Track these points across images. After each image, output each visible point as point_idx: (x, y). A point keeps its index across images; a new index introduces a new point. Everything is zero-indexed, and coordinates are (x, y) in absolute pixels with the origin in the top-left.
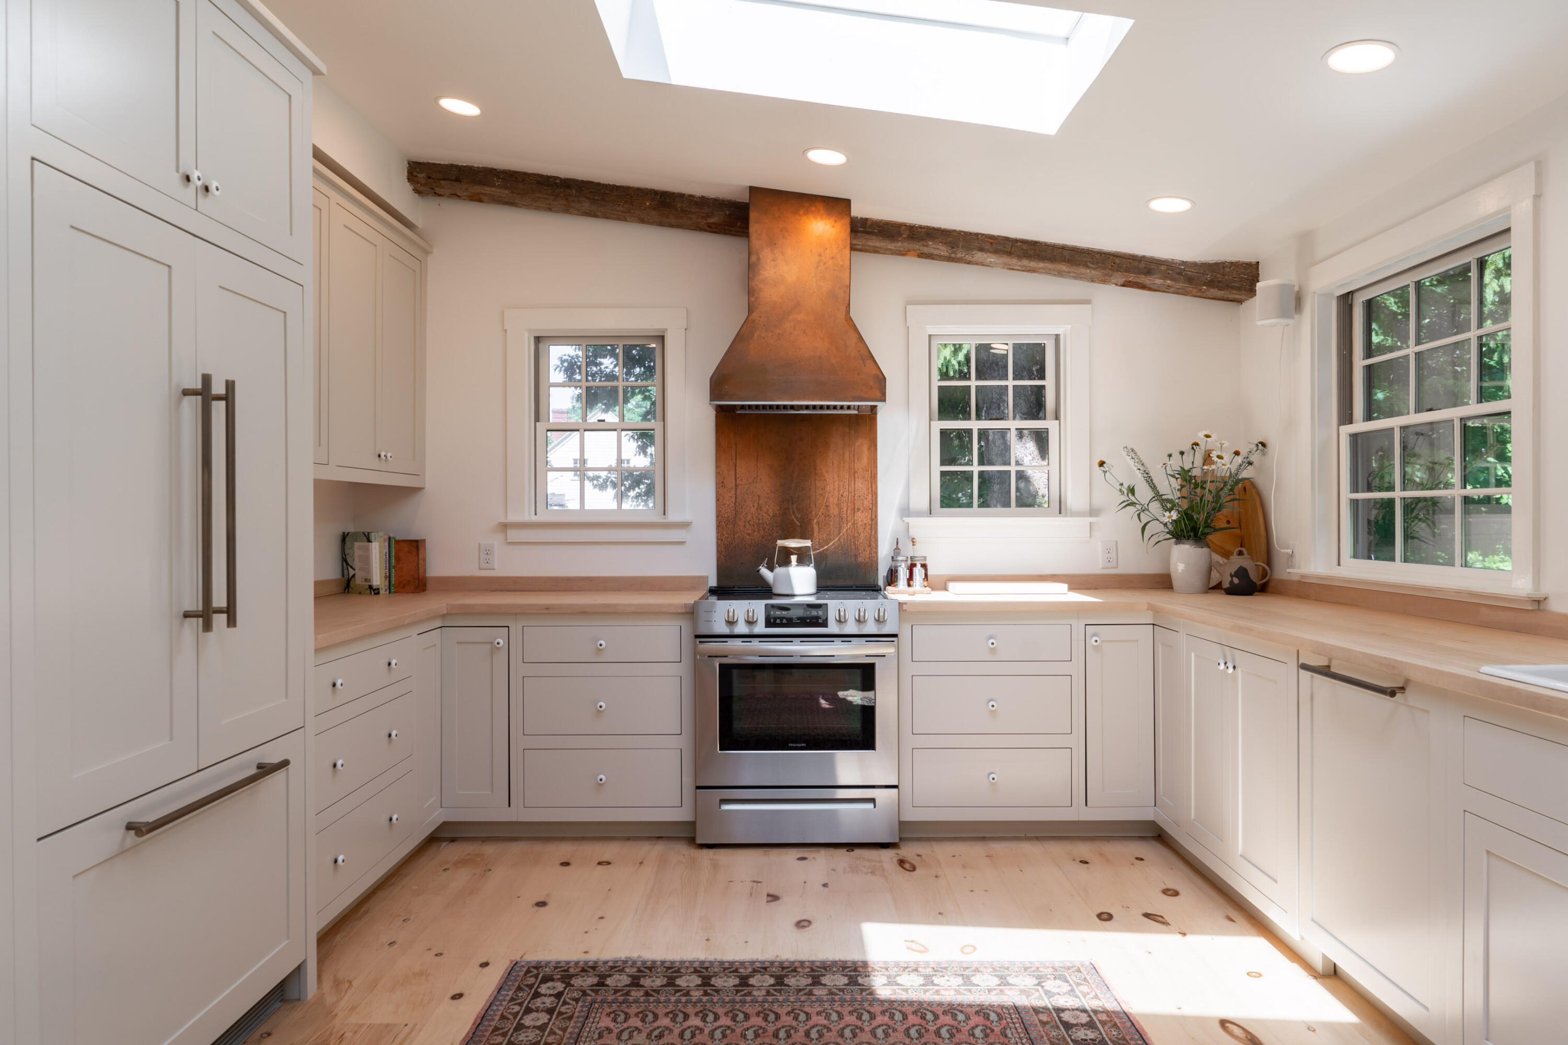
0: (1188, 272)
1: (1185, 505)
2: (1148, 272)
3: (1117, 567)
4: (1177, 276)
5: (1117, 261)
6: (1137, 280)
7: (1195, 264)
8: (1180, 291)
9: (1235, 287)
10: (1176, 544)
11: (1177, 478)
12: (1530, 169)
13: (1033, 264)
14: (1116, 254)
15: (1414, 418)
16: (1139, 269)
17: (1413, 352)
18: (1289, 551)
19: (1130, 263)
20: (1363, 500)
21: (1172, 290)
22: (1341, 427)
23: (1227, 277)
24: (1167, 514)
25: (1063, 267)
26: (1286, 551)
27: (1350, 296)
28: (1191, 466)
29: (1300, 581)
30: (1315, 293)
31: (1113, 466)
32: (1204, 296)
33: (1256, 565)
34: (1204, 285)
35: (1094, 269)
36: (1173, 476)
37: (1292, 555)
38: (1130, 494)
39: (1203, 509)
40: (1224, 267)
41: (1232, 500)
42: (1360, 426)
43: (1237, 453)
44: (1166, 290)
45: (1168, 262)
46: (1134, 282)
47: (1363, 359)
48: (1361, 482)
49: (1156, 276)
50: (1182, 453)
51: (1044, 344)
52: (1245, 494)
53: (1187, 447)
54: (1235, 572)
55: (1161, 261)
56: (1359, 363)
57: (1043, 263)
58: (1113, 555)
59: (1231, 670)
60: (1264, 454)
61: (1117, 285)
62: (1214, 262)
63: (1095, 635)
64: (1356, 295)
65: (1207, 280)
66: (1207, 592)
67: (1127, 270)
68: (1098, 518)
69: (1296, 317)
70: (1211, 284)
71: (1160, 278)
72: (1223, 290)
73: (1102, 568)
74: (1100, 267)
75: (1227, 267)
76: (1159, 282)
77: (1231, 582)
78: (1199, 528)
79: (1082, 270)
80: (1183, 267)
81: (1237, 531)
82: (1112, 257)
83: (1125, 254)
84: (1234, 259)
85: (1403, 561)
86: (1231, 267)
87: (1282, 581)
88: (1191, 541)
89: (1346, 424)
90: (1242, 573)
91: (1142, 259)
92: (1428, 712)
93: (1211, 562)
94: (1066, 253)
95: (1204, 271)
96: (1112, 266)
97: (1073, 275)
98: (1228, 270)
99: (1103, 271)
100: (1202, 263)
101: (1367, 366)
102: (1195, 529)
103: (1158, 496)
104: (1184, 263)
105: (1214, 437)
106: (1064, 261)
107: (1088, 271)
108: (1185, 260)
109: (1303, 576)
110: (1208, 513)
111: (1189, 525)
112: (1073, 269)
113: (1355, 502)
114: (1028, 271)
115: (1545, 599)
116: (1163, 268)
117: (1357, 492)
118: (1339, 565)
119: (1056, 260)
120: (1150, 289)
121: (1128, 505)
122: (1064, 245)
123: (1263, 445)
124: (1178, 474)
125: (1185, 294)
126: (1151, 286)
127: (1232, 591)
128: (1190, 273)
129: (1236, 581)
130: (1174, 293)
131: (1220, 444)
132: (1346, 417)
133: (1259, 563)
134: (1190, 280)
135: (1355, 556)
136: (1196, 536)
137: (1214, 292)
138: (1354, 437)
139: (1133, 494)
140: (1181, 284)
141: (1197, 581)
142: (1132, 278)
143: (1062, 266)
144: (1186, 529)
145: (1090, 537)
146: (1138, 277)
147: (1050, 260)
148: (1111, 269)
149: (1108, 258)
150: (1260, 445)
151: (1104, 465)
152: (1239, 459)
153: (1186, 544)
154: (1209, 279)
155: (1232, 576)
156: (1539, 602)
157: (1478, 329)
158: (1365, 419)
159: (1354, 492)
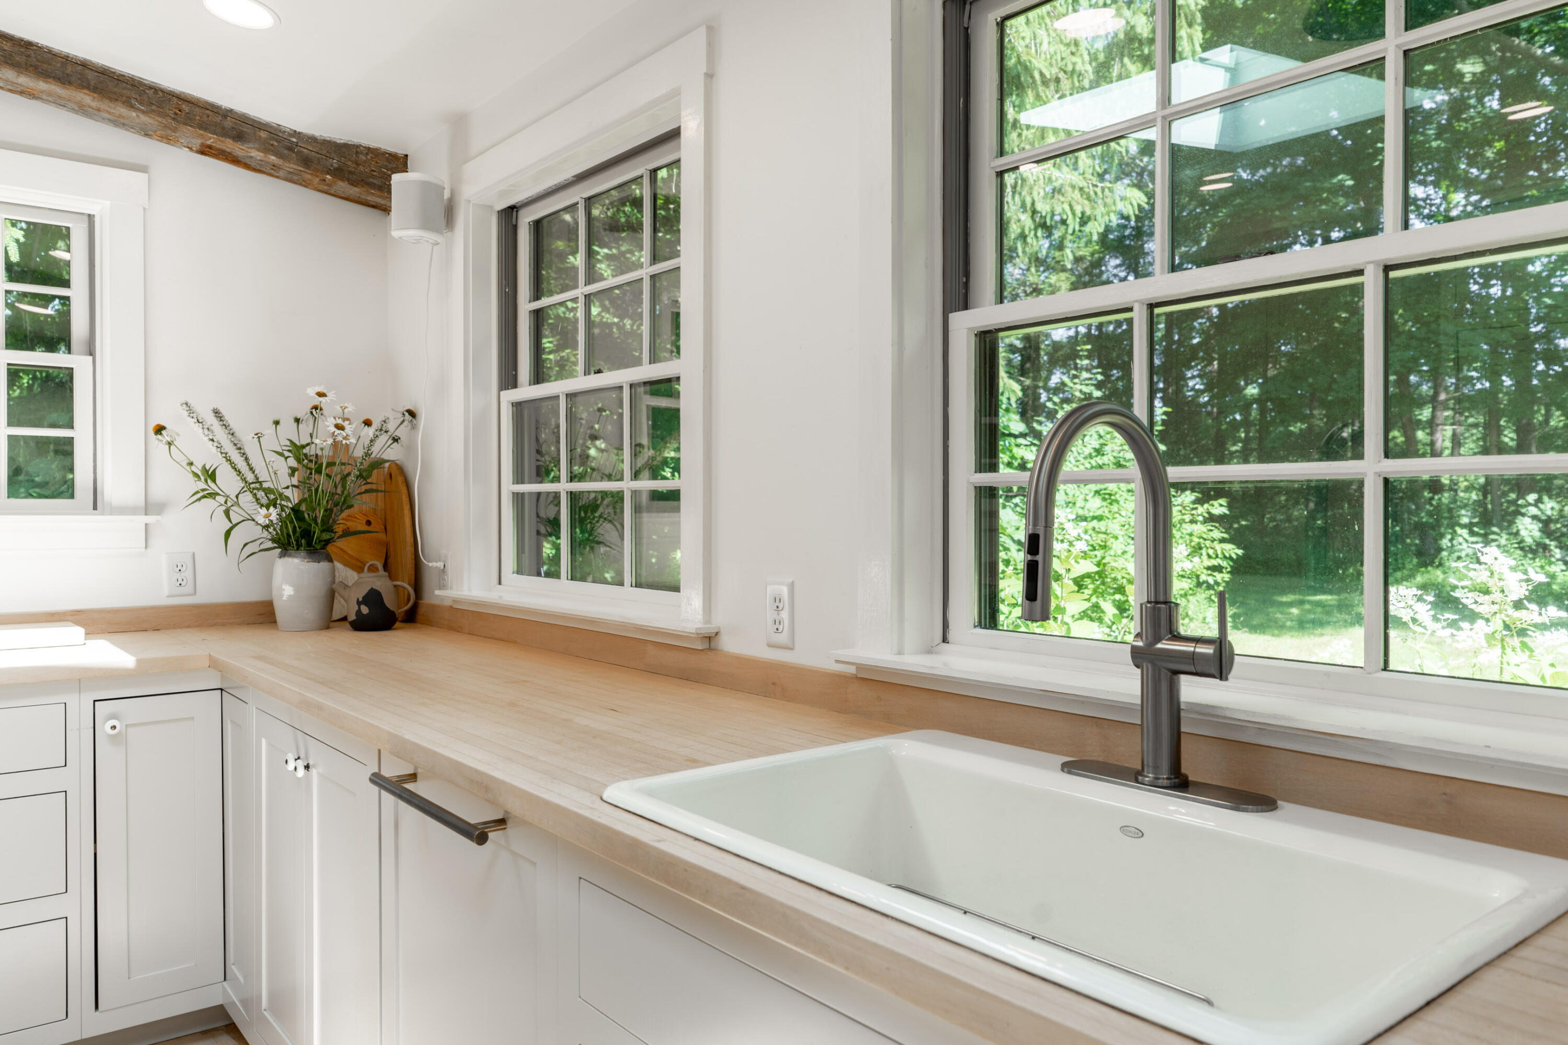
0: (303, 150)
1: (294, 496)
2: (239, 137)
3: (195, 594)
4: (286, 152)
5: (185, 107)
6: (219, 145)
7: (313, 140)
8: (295, 178)
9: (375, 184)
10: (282, 555)
11: (286, 458)
12: (700, 36)
13: (24, 80)
14: (183, 96)
15: (581, 382)
16: (223, 128)
17: (582, 293)
18: (440, 565)
19: (208, 116)
20: (530, 494)
21: (281, 173)
22: (502, 393)
23: (361, 168)
24: (264, 511)
25: (87, 98)
26: (435, 564)
27: (515, 213)
28: (309, 441)
29: (451, 607)
30: (470, 201)
31: (178, 435)
32: (332, 192)
33: (395, 586)
34: (328, 174)
35: (143, 112)
36: (281, 454)
37: (444, 570)
38: (209, 481)
39: (319, 504)
40: (357, 152)
41: (367, 491)
42: (526, 391)
43: (368, 423)
44: (272, 172)
45: (272, 127)
46: (218, 150)
47: (530, 302)
48: (529, 468)
49: (251, 145)
50: (297, 420)
51: (68, 229)
52: (391, 482)
53: (303, 412)
54: (364, 598)
55: (260, 123)
56: (525, 306)
57: (47, 82)
58: (188, 574)
59: (301, 772)
60: (414, 427)
61: (191, 149)
62: (342, 141)
63: (113, 716)
64: (522, 213)
65: (332, 166)
66: (327, 628)
67: (203, 126)
68: (159, 517)
69: (449, 234)
70: (339, 173)
71: (258, 150)
72: (356, 186)
73: (168, 596)
74: (153, 111)
75: (362, 153)
76: (257, 155)
77: (359, 612)
78: (314, 533)
79: (122, 110)
80: (294, 140)
81: (382, 536)
82: (175, 99)
83: (199, 100)
84: (373, 144)
85: (569, 577)
86: (367, 154)
87: (433, 607)
88: (303, 553)
89: (508, 389)
90: (373, 598)
91: (227, 113)
92: (535, 864)
93: (333, 582)
94: (90, 75)
95: (328, 152)
96: (176, 114)
97: (109, 117)
98: (364, 158)
99: (160, 119)
100: (324, 140)
101: (534, 311)
102: (307, 534)
103: (254, 486)
104: (295, 133)
105: (331, 396)
106: (88, 88)
107: (134, 114)
108: (298, 130)
109: (455, 601)
110: (326, 510)
111: (300, 528)
112: (105, 105)
113: (520, 496)
114: (21, 93)
115: (717, 634)
116: (263, 134)
117: (523, 482)
118: (500, 583)
119: (70, 83)
120: (247, 166)
121: (204, 497)
122: (85, 60)
123: (412, 414)
124: (289, 451)
125: (305, 184)
126: (247, 161)
127: (361, 625)
128: (305, 151)
129: (365, 610)
130: (286, 179)
131: (341, 407)
132: (509, 380)
133: (398, 583)
134: (306, 162)
135: (519, 571)
136: (309, 544)
137: (342, 186)
138: (518, 406)
139: (214, 481)
140: (292, 166)
141: (311, 612)
142: (211, 140)
143: (82, 95)
144: (294, 535)
145: (146, 547)
146: (222, 141)
147: (59, 79)
148: (174, 119)
149: (170, 100)
150: (407, 414)
151: (163, 432)
152: (370, 432)
153: (294, 557)
154: (336, 166)
155: (359, 603)
156: (710, 639)
157: (651, 265)
158: (532, 382)
159: (517, 483)
